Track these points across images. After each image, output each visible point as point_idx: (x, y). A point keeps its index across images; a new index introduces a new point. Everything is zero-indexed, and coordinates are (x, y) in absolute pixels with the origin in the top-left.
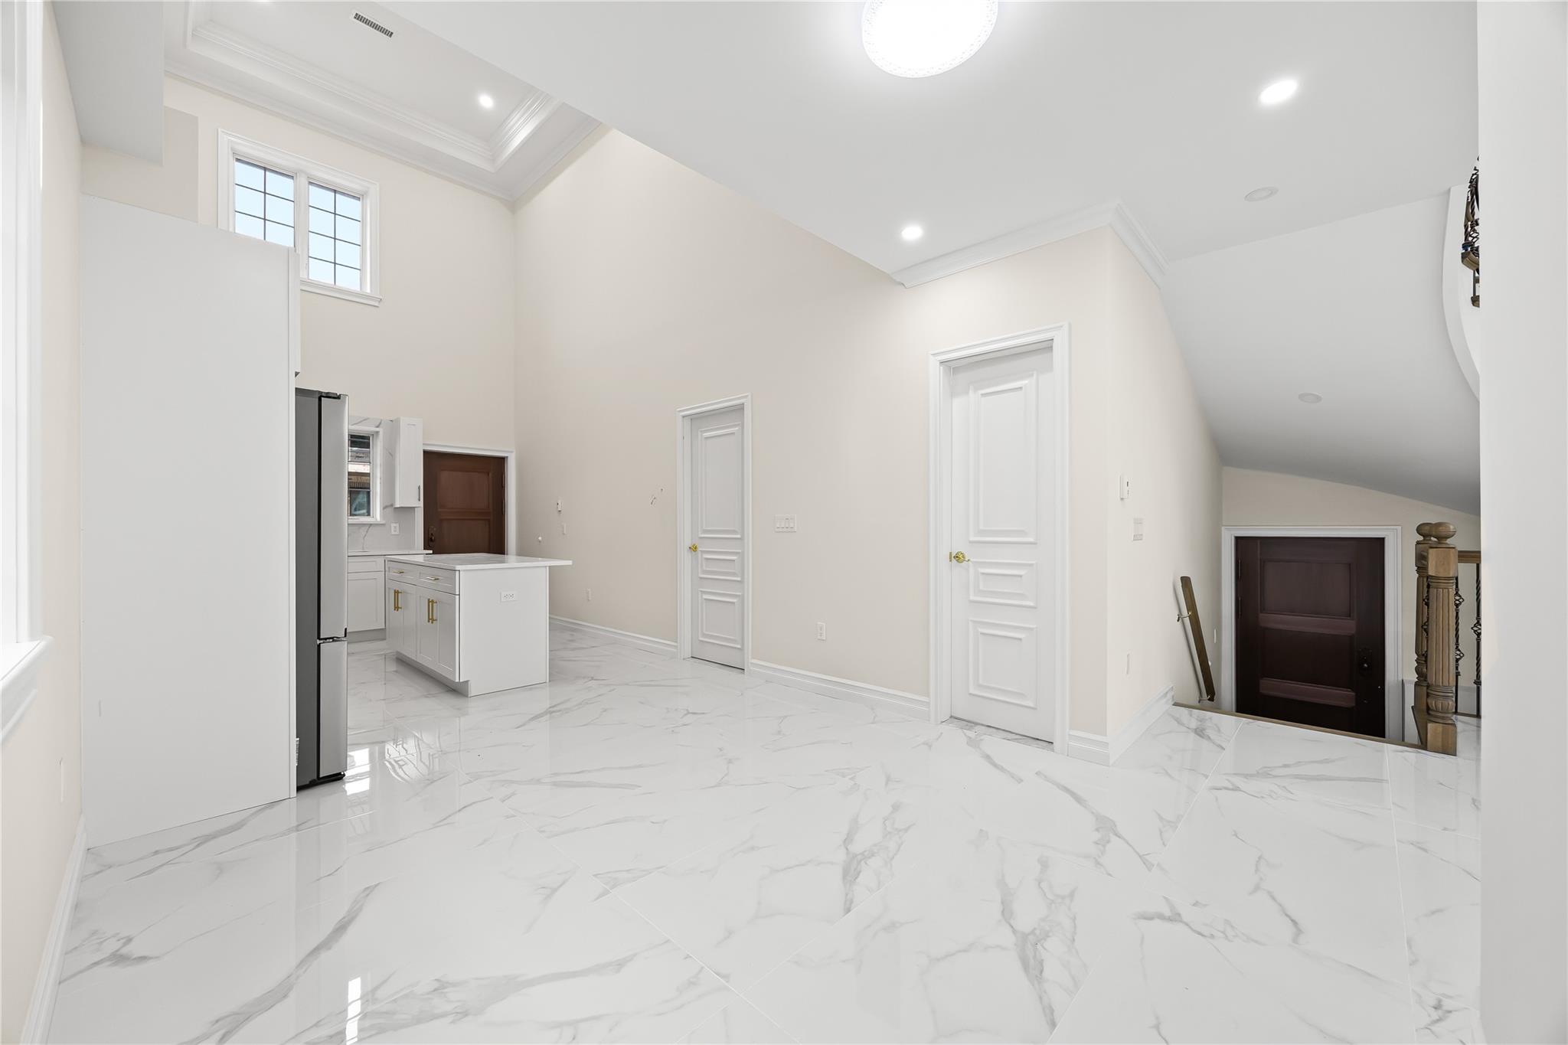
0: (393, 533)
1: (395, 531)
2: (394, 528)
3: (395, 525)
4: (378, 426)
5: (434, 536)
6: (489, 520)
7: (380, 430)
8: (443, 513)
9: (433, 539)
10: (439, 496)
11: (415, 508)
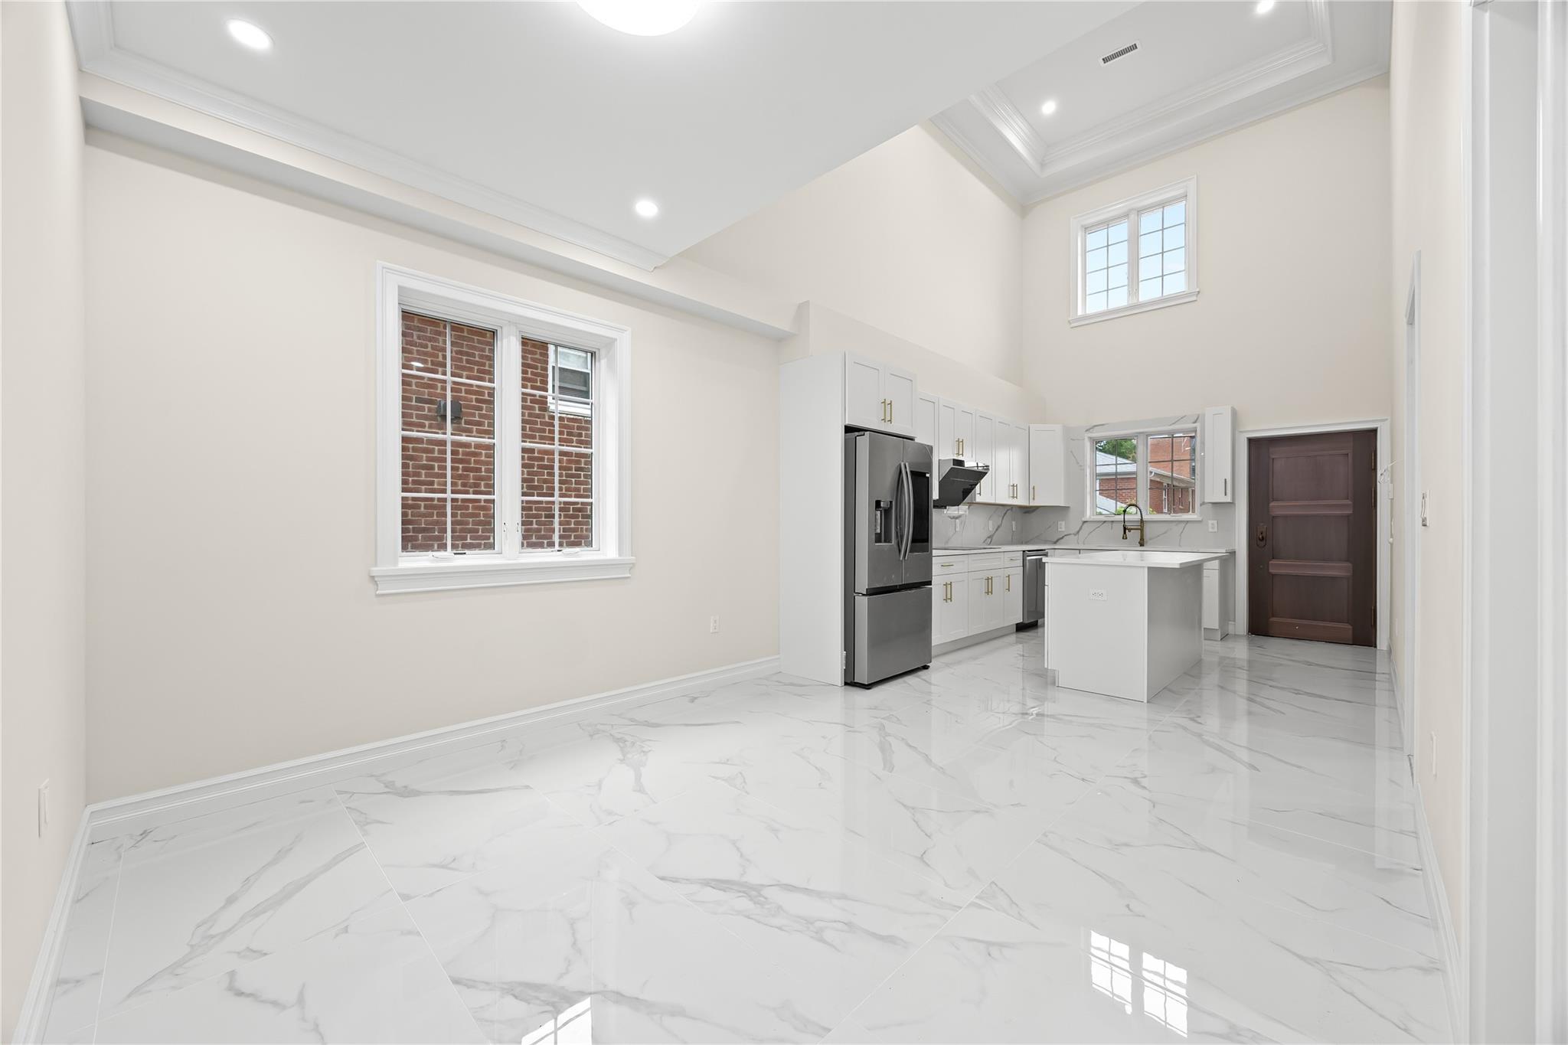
0: (1211, 530)
1: (1213, 528)
2: (1212, 524)
3: (1212, 522)
4: (1195, 422)
5: (1264, 535)
6: (1348, 516)
7: (1197, 425)
8: (1277, 508)
9: (1263, 537)
10: (1271, 489)
11: (1232, 504)
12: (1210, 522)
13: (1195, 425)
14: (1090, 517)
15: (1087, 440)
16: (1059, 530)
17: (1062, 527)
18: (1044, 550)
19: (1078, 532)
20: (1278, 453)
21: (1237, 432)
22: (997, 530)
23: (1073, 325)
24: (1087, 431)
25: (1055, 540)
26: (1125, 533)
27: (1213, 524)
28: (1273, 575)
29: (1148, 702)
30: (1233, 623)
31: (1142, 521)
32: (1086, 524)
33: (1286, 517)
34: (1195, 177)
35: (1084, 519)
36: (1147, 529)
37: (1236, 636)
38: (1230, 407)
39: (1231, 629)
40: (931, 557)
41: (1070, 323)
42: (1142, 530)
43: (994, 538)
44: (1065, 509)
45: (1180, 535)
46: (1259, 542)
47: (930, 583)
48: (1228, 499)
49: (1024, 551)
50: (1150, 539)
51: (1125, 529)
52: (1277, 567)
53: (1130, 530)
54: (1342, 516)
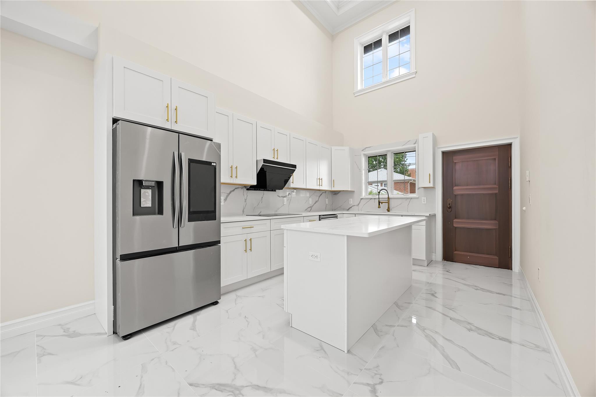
0: (423, 203)
1: (425, 202)
4: (415, 144)
5: (451, 205)
6: (496, 194)
7: (416, 145)
8: (458, 190)
9: (450, 206)
10: (454, 179)
11: (433, 188)
12: (423, 198)
13: (415, 145)
14: (365, 196)
15: (362, 155)
16: (350, 203)
17: (351, 202)
18: (336, 214)
19: (359, 204)
20: (457, 159)
21: (436, 148)
22: (315, 203)
23: (356, 95)
24: (362, 150)
25: (348, 209)
26: (379, 205)
27: (424, 199)
28: (455, 227)
29: (349, 351)
30: (435, 254)
31: (388, 198)
32: (362, 200)
33: (462, 195)
34: (414, 9)
35: (361, 198)
36: (392, 202)
37: (436, 262)
38: (432, 133)
39: (434, 258)
40: (220, 223)
41: (354, 94)
42: (388, 203)
43: (313, 208)
44: (352, 192)
45: (408, 206)
46: (448, 209)
47: (219, 242)
48: (431, 185)
49: (320, 216)
50: (393, 208)
51: (379, 202)
52: (458, 223)
53: (382, 203)
54: (492, 194)
